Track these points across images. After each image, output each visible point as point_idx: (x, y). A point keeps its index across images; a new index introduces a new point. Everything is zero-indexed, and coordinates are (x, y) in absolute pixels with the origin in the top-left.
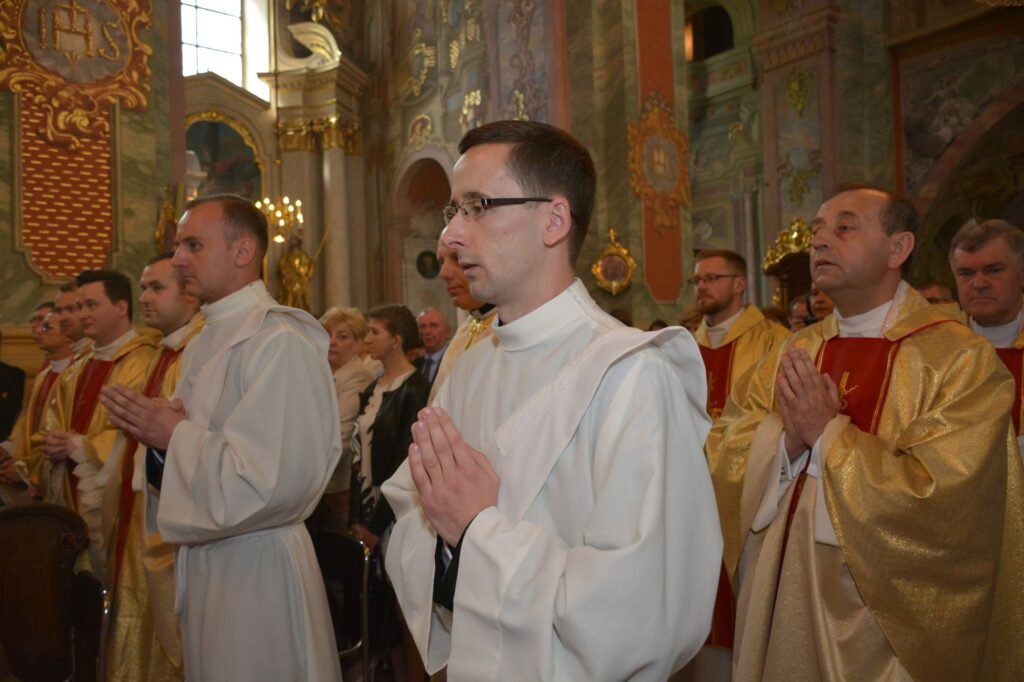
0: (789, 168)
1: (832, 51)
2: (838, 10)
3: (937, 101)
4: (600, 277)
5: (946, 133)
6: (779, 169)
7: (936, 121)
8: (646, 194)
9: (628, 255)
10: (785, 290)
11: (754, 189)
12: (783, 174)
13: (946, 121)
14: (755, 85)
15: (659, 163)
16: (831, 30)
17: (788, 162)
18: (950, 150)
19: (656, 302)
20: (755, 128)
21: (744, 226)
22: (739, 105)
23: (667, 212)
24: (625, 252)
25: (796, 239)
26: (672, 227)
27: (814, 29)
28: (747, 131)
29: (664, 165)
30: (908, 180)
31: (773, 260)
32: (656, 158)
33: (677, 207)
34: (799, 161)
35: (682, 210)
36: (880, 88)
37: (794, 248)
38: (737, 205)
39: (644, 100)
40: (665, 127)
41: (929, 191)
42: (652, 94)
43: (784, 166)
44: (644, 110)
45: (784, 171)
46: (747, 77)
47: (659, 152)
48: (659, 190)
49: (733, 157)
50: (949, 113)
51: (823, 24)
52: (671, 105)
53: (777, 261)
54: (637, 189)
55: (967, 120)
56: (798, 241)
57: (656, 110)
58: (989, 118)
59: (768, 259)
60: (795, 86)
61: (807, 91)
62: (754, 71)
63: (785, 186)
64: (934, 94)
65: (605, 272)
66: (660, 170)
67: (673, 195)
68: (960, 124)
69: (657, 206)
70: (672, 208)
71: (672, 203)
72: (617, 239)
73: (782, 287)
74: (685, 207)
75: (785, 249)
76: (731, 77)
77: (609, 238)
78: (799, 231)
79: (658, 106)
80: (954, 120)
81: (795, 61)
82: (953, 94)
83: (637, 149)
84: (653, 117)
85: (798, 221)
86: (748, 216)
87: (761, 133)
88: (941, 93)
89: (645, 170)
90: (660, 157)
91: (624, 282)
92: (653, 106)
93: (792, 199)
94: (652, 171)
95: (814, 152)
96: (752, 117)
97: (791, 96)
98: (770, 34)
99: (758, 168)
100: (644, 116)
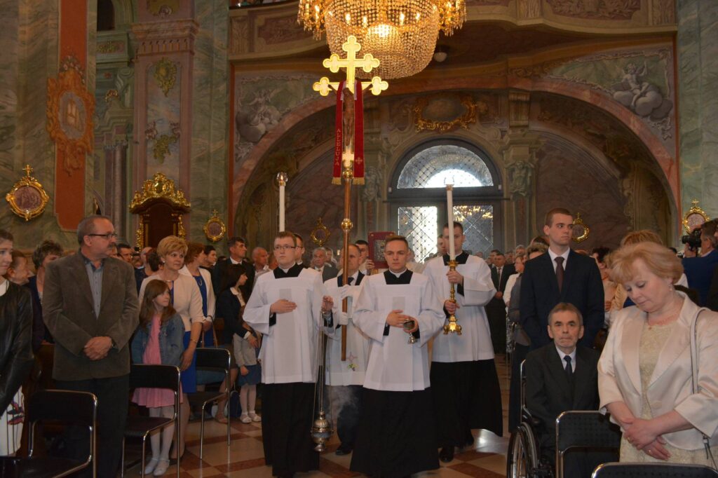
0: (155, 132)
1: (192, 53)
2: (198, 25)
3: (257, 105)
4: (14, 204)
5: (261, 127)
6: (147, 132)
7: (256, 118)
8: (59, 138)
9: (42, 188)
10: (147, 225)
11: (124, 144)
12: (150, 137)
13: (262, 119)
14: (130, 63)
15: (71, 115)
16: (192, 38)
17: (154, 129)
18: (264, 140)
19: (63, 229)
20: (128, 96)
21: (114, 172)
22: (116, 76)
23: (76, 157)
24: (40, 185)
25: (157, 187)
26: (78, 168)
27: (180, 33)
28: (120, 98)
29: (75, 118)
30: (237, 155)
31: (138, 201)
32: (69, 111)
33: (84, 153)
34: (163, 129)
35: (87, 156)
36: (223, 88)
37: (156, 195)
38: (110, 154)
39: (63, 60)
40: (78, 86)
41: (250, 165)
42: (69, 57)
43: (151, 131)
44: (62, 70)
45: (150, 134)
46: (123, 56)
47: (72, 105)
48: (70, 138)
49: (108, 116)
50: (265, 115)
51: (187, 32)
52: (83, 69)
53: (142, 203)
54: (53, 135)
55: (275, 122)
56: (159, 190)
57: (72, 72)
58: (288, 123)
59: (135, 200)
60: (163, 72)
61: (172, 79)
62: (130, 51)
63: (151, 145)
64: (256, 99)
65: (19, 201)
66: (72, 120)
67: (81, 143)
68: (270, 123)
69: (68, 150)
70: (79, 153)
71: (79, 149)
72: (32, 174)
73: (144, 223)
74: (90, 154)
75: (148, 194)
76: (110, 51)
77: (26, 171)
78: (160, 182)
79: (74, 68)
80: (267, 120)
81: (164, 53)
82: (267, 102)
83: (55, 99)
84: (69, 77)
85: (160, 174)
86: (118, 165)
87: (132, 102)
88: (261, 100)
89: (60, 119)
90: (72, 110)
91: (37, 211)
92: (69, 67)
93: (155, 157)
94: (65, 122)
95: (174, 124)
96: (126, 87)
97: (158, 78)
98: (146, 28)
99: (129, 128)
100: (62, 74)
